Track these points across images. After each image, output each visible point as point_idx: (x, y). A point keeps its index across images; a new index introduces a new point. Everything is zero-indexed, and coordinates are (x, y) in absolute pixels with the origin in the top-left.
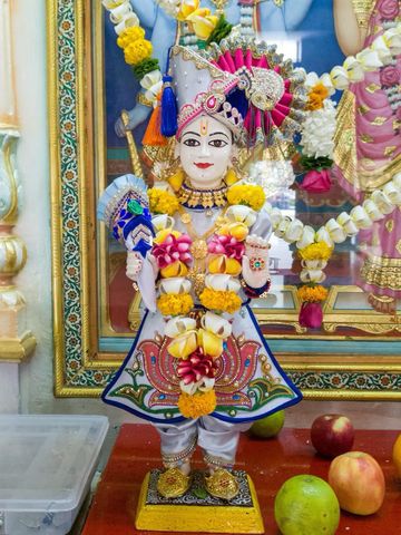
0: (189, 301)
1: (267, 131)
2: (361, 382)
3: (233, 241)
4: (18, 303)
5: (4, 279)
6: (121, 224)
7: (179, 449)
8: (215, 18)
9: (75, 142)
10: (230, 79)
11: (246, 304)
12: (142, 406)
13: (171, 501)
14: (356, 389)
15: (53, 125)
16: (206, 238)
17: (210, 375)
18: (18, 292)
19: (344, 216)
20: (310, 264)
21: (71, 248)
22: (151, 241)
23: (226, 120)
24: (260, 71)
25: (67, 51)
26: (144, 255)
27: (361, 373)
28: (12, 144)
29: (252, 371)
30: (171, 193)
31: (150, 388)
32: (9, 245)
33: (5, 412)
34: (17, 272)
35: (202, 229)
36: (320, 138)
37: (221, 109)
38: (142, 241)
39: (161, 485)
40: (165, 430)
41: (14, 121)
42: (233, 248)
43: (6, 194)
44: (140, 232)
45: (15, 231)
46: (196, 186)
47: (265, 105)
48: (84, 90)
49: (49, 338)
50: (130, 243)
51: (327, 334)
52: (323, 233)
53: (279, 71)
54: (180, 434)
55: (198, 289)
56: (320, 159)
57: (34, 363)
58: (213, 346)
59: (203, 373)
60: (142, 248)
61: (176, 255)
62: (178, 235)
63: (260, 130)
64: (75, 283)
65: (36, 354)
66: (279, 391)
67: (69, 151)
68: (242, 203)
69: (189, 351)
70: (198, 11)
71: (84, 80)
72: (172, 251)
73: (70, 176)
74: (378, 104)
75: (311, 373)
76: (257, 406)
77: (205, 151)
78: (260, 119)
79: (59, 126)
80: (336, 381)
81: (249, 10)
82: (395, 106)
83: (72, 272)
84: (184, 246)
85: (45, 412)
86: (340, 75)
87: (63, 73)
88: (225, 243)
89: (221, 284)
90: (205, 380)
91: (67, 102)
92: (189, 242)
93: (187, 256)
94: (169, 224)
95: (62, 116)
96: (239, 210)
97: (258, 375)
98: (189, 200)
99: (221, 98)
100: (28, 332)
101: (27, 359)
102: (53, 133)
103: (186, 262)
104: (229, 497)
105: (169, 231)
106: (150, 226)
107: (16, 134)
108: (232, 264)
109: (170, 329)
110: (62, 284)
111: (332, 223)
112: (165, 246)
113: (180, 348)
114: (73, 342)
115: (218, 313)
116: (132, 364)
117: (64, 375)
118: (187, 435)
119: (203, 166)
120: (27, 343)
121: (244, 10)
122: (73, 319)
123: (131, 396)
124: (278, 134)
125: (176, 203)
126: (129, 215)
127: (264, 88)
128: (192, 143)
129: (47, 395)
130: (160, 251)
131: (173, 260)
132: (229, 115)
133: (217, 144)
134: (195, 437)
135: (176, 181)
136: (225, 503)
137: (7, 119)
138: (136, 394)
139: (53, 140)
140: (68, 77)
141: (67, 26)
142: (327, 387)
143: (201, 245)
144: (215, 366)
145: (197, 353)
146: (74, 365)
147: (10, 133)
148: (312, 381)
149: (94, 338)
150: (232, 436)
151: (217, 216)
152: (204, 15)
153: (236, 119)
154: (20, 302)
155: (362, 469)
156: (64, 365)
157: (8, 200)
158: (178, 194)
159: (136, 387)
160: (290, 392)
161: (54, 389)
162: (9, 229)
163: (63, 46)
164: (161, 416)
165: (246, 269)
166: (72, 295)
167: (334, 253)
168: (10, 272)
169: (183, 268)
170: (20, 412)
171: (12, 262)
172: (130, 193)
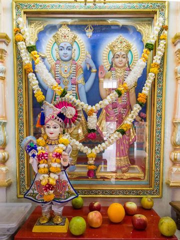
0: (47, 170)
1: (70, 124)
2: (106, 192)
3: (58, 154)
4: (6, 170)
5: (2, 163)
6: (28, 149)
7: (46, 210)
8: (62, 90)
9: (23, 124)
10: (58, 110)
11: (64, 171)
12: (36, 199)
13: (43, 224)
14: (104, 194)
15: (16, 119)
16: (52, 153)
17: (52, 190)
18: (7, 167)
19: (99, 145)
20: (90, 159)
21: (22, 154)
22: (36, 154)
23: (57, 121)
24: (69, 108)
25: (21, 98)
26: (34, 157)
27: (106, 190)
28: (4, 124)
29: (65, 189)
30: (44, 141)
31: (38, 194)
32: (3, 154)
33: (2, 202)
34: (6, 161)
35: (52, 150)
36: (92, 124)
37: (56, 118)
38: (34, 154)
39: (41, 220)
40: (42, 205)
41: (5, 117)
42: (58, 156)
43: (3, 139)
44: (33, 151)
45: (6, 149)
46: (51, 139)
47: (70, 117)
48: (26, 109)
49: (16, 181)
50: (30, 154)
51: (97, 179)
52: (93, 150)
53: (75, 107)
54: (46, 206)
55: (49, 167)
56: (92, 129)
57: (11, 188)
58: (53, 182)
59: (49, 189)
60: (34, 156)
61: (43, 158)
62: (44, 152)
63: (68, 124)
64: (23, 164)
65: (12, 186)
66: (73, 194)
67: (21, 126)
68: (62, 143)
69: (46, 183)
70: (57, 88)
71: (26, 106)
72: (42, 156)
73: (22, 133)
74: (111, 113)
75: (91, 190)
76: (67, 198)
77: (52, 130)
78: (68, 121)
79: (18, 119)
80: (99, 192)
81: (74, 86)
82: (116, 114)
83: (22, 161)
84: (46, 155)
85: (15, 202)
86: (98, 106)
87: (19, 104)
88: (56, 155)
89: (55, 165)
90: (50, 191)
91: (21, 112)
92: (47, 154)
93: (46, 158)
94: (42, 149)
95: (19, 116)
96: (61, 145)
97: (67, 190)
98: (49, 142)
99: (56, 116)
100: (9, 179)
101: (9, 186)
102: (16, 121)
103: (47, 159)
104: (58, 223)
105: (41, 151)
106: (37, 150)
107: (6, 121)
108: (58, 160)
109: (41, 177)
110: (19, 165)
111: (96, 147)
112: (40, 155)
113: (44, 183)
114: (23, 182)
115: (55, 173)
116: (33, 187)
117: (20, 192)
118: (48, 206)
119: (51, 133)
120: (8, 182)
121: (73, 86)
122: (23, 175)
123: (32, 196)
124: (73, 125)
125: (45, 143)
126: (30, 147)
127: (70, 112)
128: (48, 127)
129: (15, 197)
130: (38, 156)
131: (42, 159)
132: (58, 120)
133: (55, 128)
134: (51, 207)
135: (45, 137)
136: (57, 224)
137: (3, 117)
138: (34, 195)
139: (16, 123)
140: (21, 105)
141: (21, 90)
142: (96, 194)
143: (51, 154)
144: (53, 187)
145: (48, 184)
146: (23, 189)
147: (4, 121)
148: (92, 192)
149: (29, 181)
150: (61, 207)
151: (56, 147)
152: (59, 89)
153: (61, 121)
154: (7, 170)
155: (95, 215)
156: (20, 189)
157: (3, 141)
158: (46, 140)
159: (34, 194)
160: (75, 194)
161: (17, 195)
162: (4, 149)
163: (19, 96)
164: (40, 201)
165: (62, 161)
166: (22, 168)
167: (97, 156)
168: (4, 161)
169: (46, 161)
170: (6, 202)
171: (4, 158)
172: (31, 141)
